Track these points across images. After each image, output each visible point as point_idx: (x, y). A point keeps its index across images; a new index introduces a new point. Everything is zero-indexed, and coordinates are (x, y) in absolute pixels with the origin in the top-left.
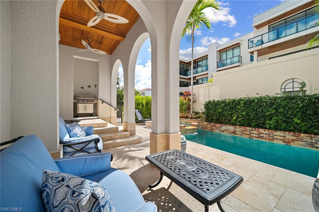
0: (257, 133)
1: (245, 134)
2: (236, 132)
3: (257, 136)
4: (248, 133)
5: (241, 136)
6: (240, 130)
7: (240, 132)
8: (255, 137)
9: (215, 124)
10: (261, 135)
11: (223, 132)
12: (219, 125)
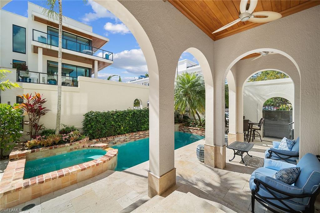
0: (138, 135)
1: (132, 139)
2: (126, 140)
3: (138, 137)
4: (134, 137)
5: (130, 141)
6: (129, 137)
7: (129, 138)
8: (138, 139)
9: (107, 139)
10: (141, 136)
11: (116, 144)
12: (111, 138)
